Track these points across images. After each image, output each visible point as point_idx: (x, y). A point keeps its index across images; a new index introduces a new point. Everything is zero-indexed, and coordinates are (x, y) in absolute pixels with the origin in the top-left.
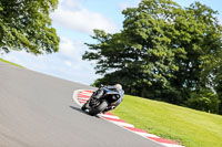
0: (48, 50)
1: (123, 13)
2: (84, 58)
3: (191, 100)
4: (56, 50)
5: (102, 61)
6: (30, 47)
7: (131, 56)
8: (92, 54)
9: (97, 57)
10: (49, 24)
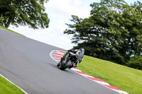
0: (42, 26)
1: (91, 5)
2: (65, 33)
3: (130, 62)
4: (47, 27)
5: (76, 35)
6: (31, 24)
7: (95, 33)
8: (70, 31)
9: (73, 32)
10: (44, 10)
